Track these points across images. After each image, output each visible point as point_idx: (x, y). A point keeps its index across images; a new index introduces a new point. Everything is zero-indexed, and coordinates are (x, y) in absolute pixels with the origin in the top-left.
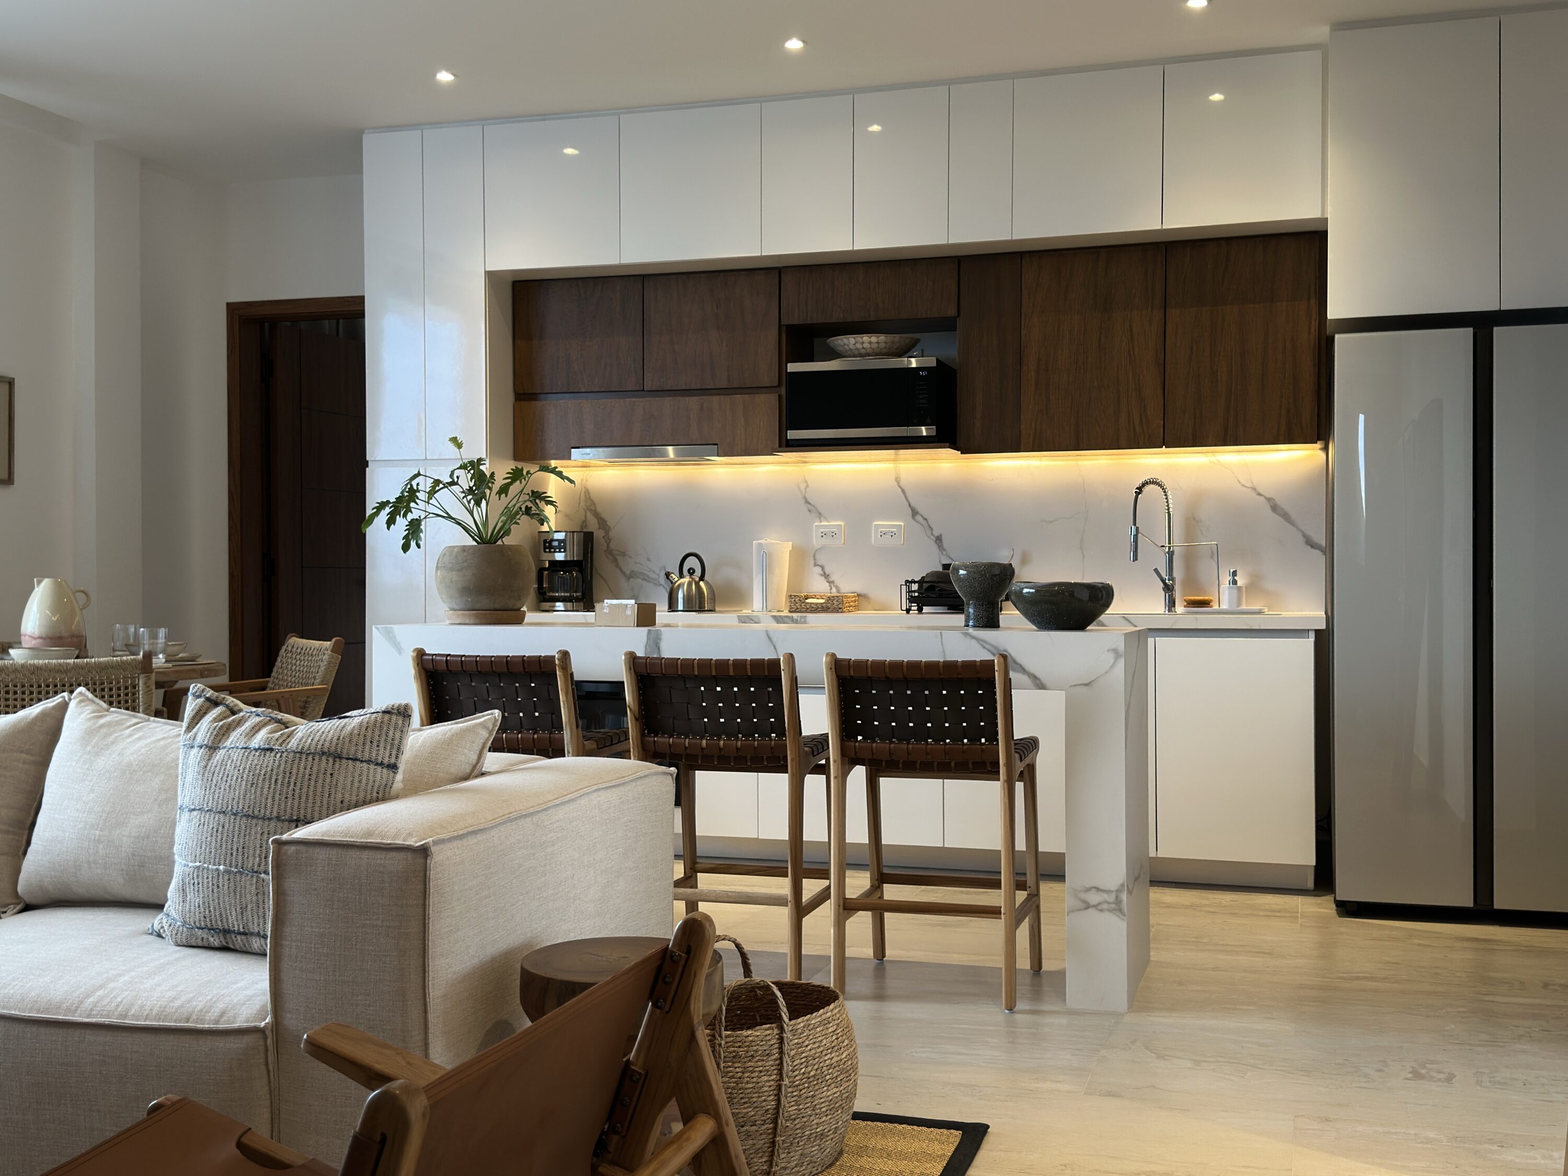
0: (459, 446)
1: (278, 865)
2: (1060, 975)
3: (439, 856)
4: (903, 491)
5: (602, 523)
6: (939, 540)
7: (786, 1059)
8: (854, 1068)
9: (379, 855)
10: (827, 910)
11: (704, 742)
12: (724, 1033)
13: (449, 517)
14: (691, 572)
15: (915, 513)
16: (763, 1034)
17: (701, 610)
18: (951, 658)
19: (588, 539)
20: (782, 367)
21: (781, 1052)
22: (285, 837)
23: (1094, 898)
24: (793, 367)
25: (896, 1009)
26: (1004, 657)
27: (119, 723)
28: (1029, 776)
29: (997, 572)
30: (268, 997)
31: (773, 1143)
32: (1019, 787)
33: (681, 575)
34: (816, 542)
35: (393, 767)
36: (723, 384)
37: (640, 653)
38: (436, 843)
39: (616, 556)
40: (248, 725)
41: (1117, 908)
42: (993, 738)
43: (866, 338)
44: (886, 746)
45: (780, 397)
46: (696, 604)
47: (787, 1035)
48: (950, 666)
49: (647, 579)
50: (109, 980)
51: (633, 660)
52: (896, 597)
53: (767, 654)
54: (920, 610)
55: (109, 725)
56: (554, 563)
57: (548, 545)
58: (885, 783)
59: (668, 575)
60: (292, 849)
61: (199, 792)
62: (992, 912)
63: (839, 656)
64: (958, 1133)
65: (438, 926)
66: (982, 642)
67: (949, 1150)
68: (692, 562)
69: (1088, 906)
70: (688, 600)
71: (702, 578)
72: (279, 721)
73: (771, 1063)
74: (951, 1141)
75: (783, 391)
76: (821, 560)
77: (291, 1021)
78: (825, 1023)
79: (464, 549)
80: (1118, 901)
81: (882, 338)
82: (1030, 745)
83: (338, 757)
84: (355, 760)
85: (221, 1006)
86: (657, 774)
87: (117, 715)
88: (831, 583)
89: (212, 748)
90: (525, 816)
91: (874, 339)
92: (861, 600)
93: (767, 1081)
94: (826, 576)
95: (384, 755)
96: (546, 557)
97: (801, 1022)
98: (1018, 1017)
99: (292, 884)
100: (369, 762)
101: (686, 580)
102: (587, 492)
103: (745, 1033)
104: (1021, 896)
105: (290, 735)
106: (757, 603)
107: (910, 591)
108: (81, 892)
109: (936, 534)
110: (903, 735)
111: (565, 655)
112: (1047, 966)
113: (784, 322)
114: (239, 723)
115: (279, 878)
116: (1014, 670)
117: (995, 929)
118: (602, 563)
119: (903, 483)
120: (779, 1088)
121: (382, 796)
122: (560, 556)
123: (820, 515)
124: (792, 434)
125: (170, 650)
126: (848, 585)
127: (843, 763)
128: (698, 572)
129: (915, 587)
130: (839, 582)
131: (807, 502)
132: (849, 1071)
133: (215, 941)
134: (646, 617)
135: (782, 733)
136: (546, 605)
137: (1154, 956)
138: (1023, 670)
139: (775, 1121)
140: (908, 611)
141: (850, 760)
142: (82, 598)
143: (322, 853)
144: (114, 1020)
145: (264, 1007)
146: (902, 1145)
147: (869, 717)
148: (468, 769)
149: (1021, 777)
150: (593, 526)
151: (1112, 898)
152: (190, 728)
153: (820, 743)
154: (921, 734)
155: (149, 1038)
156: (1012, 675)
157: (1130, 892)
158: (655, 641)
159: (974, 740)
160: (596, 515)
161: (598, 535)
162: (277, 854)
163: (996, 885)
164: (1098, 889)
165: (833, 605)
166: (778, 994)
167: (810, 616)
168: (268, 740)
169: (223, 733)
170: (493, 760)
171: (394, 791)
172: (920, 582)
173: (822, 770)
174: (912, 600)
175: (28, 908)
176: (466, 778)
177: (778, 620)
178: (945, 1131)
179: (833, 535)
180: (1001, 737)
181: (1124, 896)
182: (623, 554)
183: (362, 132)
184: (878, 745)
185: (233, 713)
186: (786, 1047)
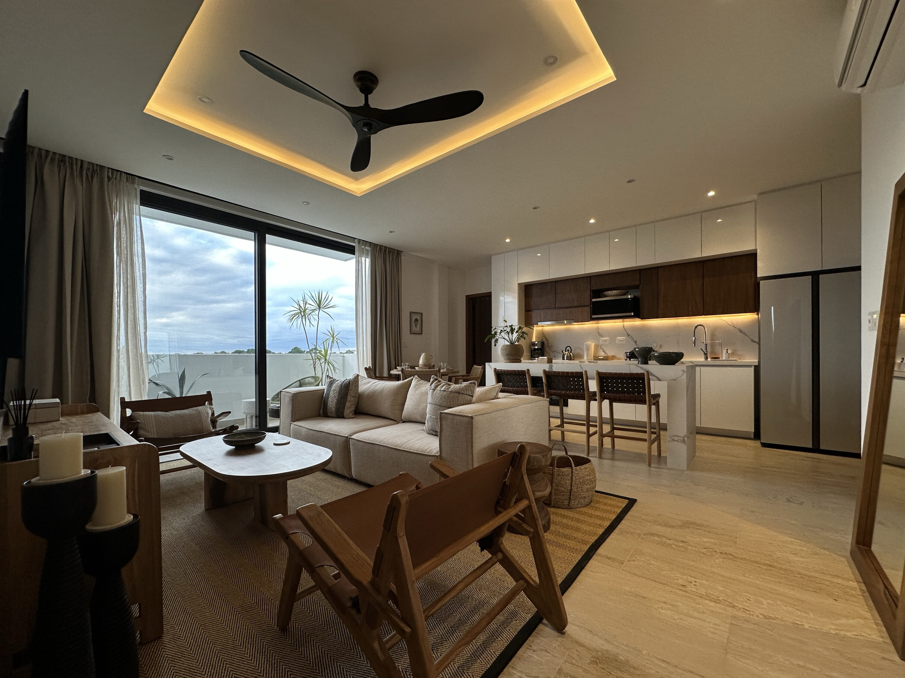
0: (506, 322)
1: (441, 418)
2: (666, 458)
3: (476, 419)
4: (625, 330)
5: (546, 339)
6: (635, 342)
7: (574, 477)
8: (595, 481)
9: (462, 418)
10: (596, 437)
11: (563, 392)
12: (556, 468)
13: (504, 338)
14: (568, 350)
15: (628, 335)
16: (566, 470)
17: (571, 360)
18: (632, 372)
19: (543, 343)
20: (591, 300)
21: (572, 475)
22: (442, 412)
23: (676, 438)
24: (594, 300)
25: (617, 463)
26: (648, 372)
27: (421, 383)
28: (657, 404)
29: (647, 349)
30: (438, 449)
31: (570, 498)
32: (653, 407)
33: (566, 352)
34: (601, 343)
35: (472, 396)
36: (576, 305)
37: (547, 370)
38: (475, 416)
39: (550, 347)
40: (442, 385)
41: (684, 441)
42: (644, 393)
43: (614, 292)
44: (613, 395)
45: (591, 308)
46: (570, 358)
47: (574, 471)
48: (632, 374)
49: (557, 352)
50: (409, 441)
51: (545, 371)
52: (623, 356)
53: (579, 370)
54: (630, 360)
55: (420, 384)
56: (535, 349)
57: (534, 344)
58: (614, 404)
59: (562, 351)
60: (443, 415)
61: (431, 400)
62: (645, 440)
63: (599, 371)
64: (628, 501)
65: (476, 436)
66: (642, 368)
67: (624, 505)
68: (568, 348)
69: (674, 440)
70: (567, 357)
71: (571, 352)
72: (448, 384)
73: (569, 477)
74: (624, 503)
75: (591, 306)
76: (603, 347)
77: (444, 455)
78: (586, 468)
79: (507, 345)
80: (684, 440)
81: (618, 291)
82: (658, 396)
83: (459, 393)
84: (463, 394)
85: (430, 449)
86: (543, 400)
87: (422, 381)
88: (605, 353)
89: (434, 390)
90: (503, 410)
91: (616, 292)
92: (613, 357)
93: (568, 482)
94: (604, 351)
95: (470, 393)
96: (533, 347)
97: (578, 468)
98: (652, 469)
99: (443, 422)
100: (466, 395)
101: (567, 353)
102: (543, 332)
103: (562, 469)
104: (654, 436)
105: (450, 387)
106: (585, 358)
107: (627, 355)
108: (413, 420)
109: (635, 340)
110: (617, 392)
111: (528, 370)
112: (662, 455)
113: (592, 289)
114: (440, 384)
115: (441, 421)
116: (651, 375)
117: (645, 445)
118: (547, 349)
119: (625, 327)
120: (571, 484)
121: (470, 403)
122: (536, 347)
123: (602, 336)
124: (593, 316)
125: (447, 368)
126: (610, 353)
127: (601, 399)
128: (570, 351)
129: (628, 354)
130: (608, 353)
131: (599, 333)
132: (593, 481)
133: (434, 433)
134: (550, 361)
135: (584, 391)
136: (533, 359)
137: (697, 454)
138: (654, 376)
139: (570, 492)
140: (626, 360)
141: (603, 398)
142: (431, 357)
143: (450, 416)
144: (408, 450)
145: (438, 451)
146: (609, 502)
147: (608, 387)
148: (494, 397)
149: (654, 404)
150: (544, 340)
151: (682, 439)
152: (430, 385)
153: (594, 393)
154: (623, 392)
155: (415, 455)
156: (650, 377)
157: (688, 437)
158: (551, 367)
159: (639, 394)
160: (545, 338)
161: (546, 342)
162: (440, 415)
163: (645, 432)
164: (677, 436)
165: (606, 358)
166: (571, 460)
167: (598, 361)
168: (445, 389)
169: (436, 387)
170: (501, 395)
171: (472, 402)
172: (630, 352)
173: (596, 400)
174: (627, 357)
175: (404, 422)
176: (493, 399)
177: (590, 362)
178: (623, 500)
179: (606, 341)
180: (647, 394)
181: (686, 439)
182: (552, 347)
183: (491, 256)
184: (610, 394)
185: (439, 382)
186: (573, 474)
